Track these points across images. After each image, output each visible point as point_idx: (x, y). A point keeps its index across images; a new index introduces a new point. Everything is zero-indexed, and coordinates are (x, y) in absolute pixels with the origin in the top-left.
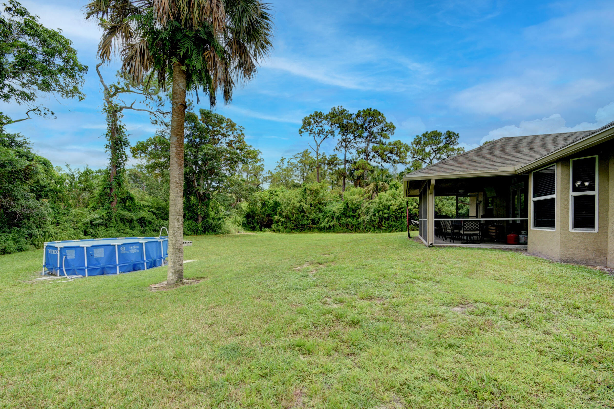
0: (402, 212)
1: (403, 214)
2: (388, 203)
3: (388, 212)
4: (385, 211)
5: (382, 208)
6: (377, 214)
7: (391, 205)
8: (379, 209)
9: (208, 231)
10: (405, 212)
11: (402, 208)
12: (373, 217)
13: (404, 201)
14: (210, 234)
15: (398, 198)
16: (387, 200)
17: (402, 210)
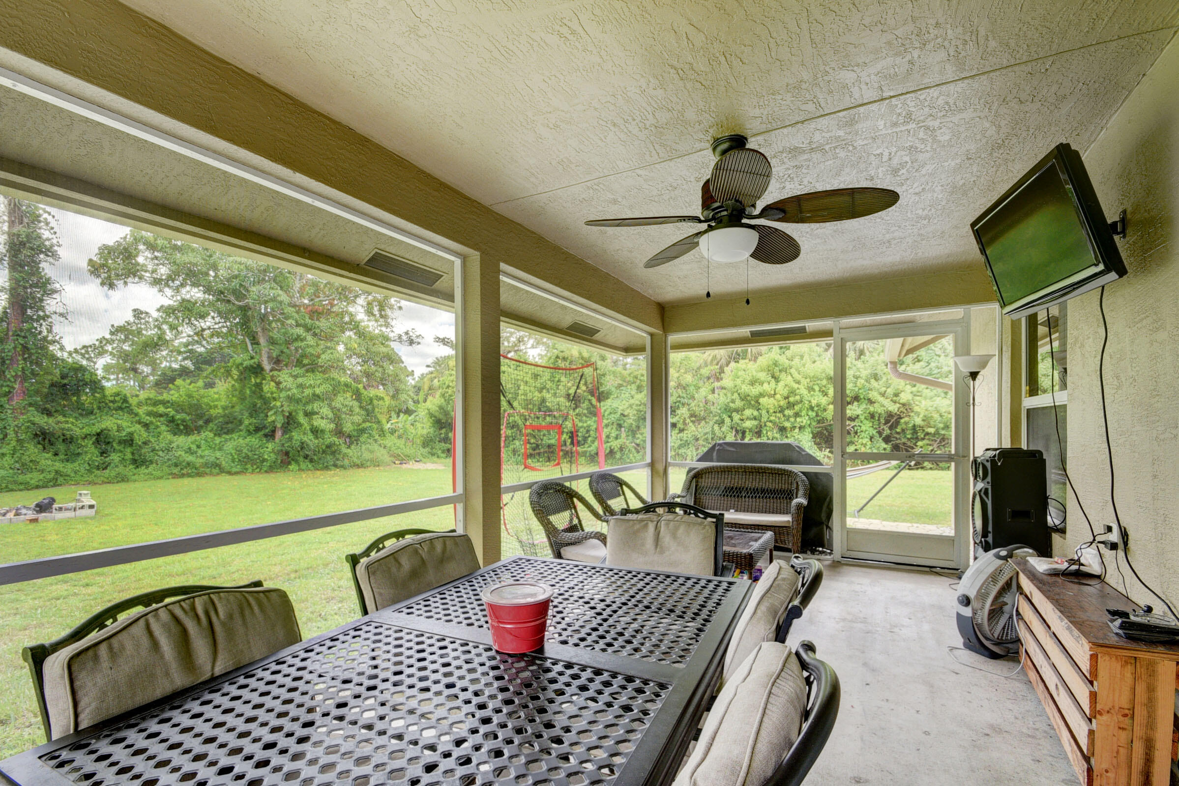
0: (797, 415)
1: (798, 419)
2: (755, 391)
3: (756, 413)
4: (748, 412)
5: (739, 404)
6: (727, 420)
7: (762, 395)
8: (732, 405)
9: (297, 462)
10: (804, 413)
11: (797, 403)
12: (716, 427)
13: (798, 383)
14: (300, 470)
15: (783, 376)
16: (753, 383)
17: (797, 408)
